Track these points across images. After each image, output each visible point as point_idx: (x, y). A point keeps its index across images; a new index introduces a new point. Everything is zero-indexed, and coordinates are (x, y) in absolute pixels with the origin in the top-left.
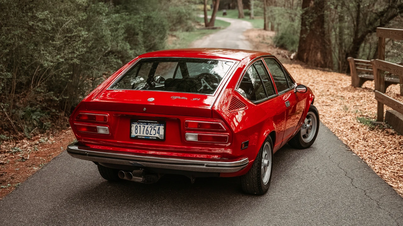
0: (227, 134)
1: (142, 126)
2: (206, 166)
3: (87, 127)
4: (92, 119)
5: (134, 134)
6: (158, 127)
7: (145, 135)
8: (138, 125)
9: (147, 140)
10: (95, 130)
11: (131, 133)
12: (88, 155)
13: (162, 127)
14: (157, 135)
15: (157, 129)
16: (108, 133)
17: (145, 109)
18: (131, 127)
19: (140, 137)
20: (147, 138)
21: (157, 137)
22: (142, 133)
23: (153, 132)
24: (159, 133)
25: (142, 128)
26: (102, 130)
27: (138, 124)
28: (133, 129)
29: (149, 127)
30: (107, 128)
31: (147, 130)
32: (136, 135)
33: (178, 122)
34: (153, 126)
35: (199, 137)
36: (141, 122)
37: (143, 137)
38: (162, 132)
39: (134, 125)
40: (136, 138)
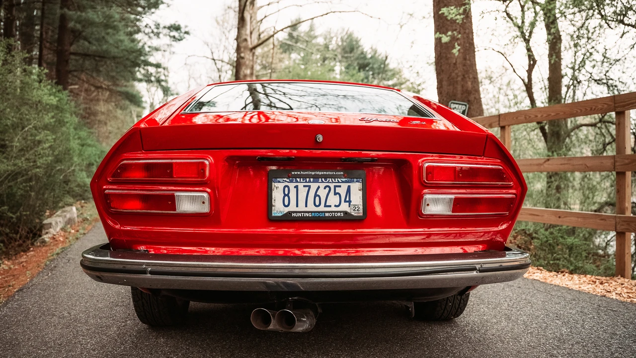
1: (301, 186)
2: (479, 271)
3: (145, 198)
4: (163, 173)
5: (279, 208)
6: (345, 186)
7: (311, 207)
8: (292, 185)
9: (318, 220)
10: (171, 201)
11: (270, 205)
12: (152, 273)
13: (356, 188)
14: (345, 207)
15: (342, 190)
16: (206, 209)
17: (320, 137)
18: (270, 191)
19: (300, 215)
20: (317, 215)
21: (346, 213)
22: (302, 203)
23: (333, 200)
24: (350, 202)
25: (303, 191)
26: (190, 203)
27: (291, 182)
28: (277, 195)
29: (320, 188)
30: (205, 195)
31: (316, 195)
32: (287, 210)
33: (404, 166)
34: (332, 186)
35: (458, 204)
36: (300, 176)
37: (307, 215)
38: (357, 197)
39: (281, 186)
40: (288, 219)
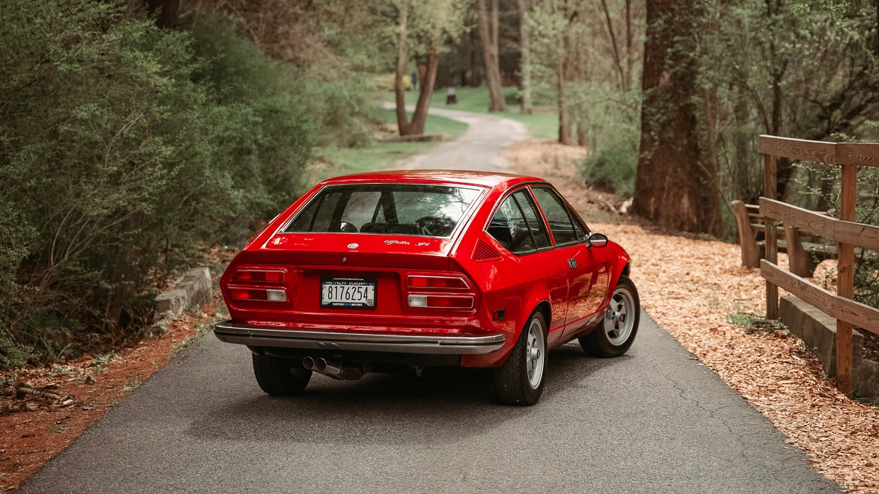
0: (471, 294)
1: (339, 286)
2: (441, 344)
3: (250, 292)
4: (259, 278)
5: (326, 300)
6: (364, 287)
7: (344, 300)
8: (334, 286)
9: (347, 308)
10: (264, 295)
11: (321, 298)
12: (252, 336)
13: (371, 288)
14: (364, 300)
15: (363, 290)
16: (284, 299)
17: (345, 259)
18: (321, 289)
19: (337, 304)
20: (347, 305)
21: (363, 304)
22: (339, 297)
23: (357, 296)
24: (367, 297)
25: (340, 290)
26: (275, 295)
27: (333, 284)
28: (325, 292)
29: (350, 288)
30: (283, 291)
31: (347, 293)
32: (330, 301)
33: (396, 277)
34: (357, 287)
35: (430, 301)
36: (338, 281)
37: (341, 304)
38: (371, 295)
39: (327, 286)
40: (330, 307)
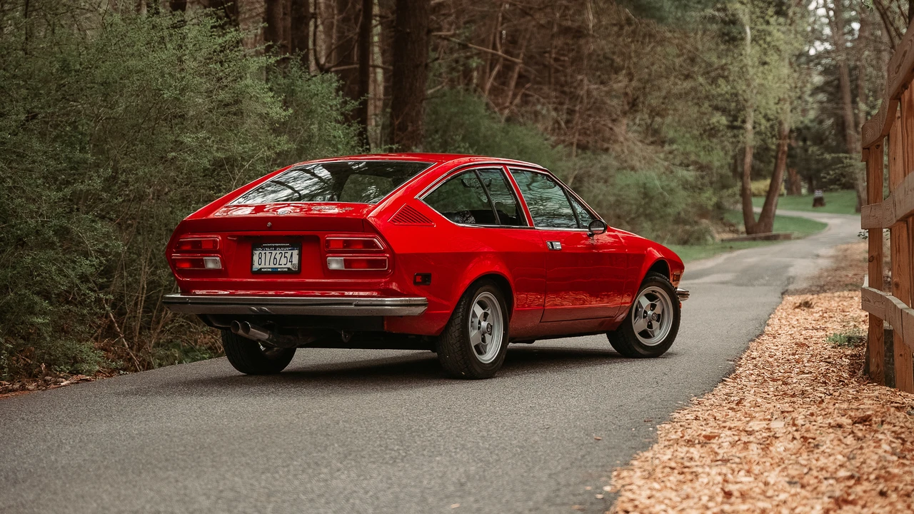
0: (385, 255)
1: (267, 252)
2: (356, 305)
3: (191, 261)
4: (197, 247)
5: (256, 266)
6: (290, 252)
7: (272, 266)
8: (263, 252)
9: (275, 273)
10: (201, 263)
11: (252, 264)
13: (296, 252)
14: (289, 265)
15: (288, 255)
16: (219, 266)
17: (269, 224)
18: (253, 255)
19: (266, 270)
20: (274, 270)
21: (289, 268)
22: (267, 263)
23: (283, 261)
24: (292, 262)
25: (268, 255)
26: (212, 263)
27: (263, 250)
28: (256, 258)
29: (277, 253)
30: (218, 258)
31: (275, 258)
32: (260, 267)
33: (316, 240)
34: (283, 252)
35: (347, 263)
36: (267, 247)
37: (269, 270)
38: (296, 260)
39: (257, 252)
40: (260, 273)
